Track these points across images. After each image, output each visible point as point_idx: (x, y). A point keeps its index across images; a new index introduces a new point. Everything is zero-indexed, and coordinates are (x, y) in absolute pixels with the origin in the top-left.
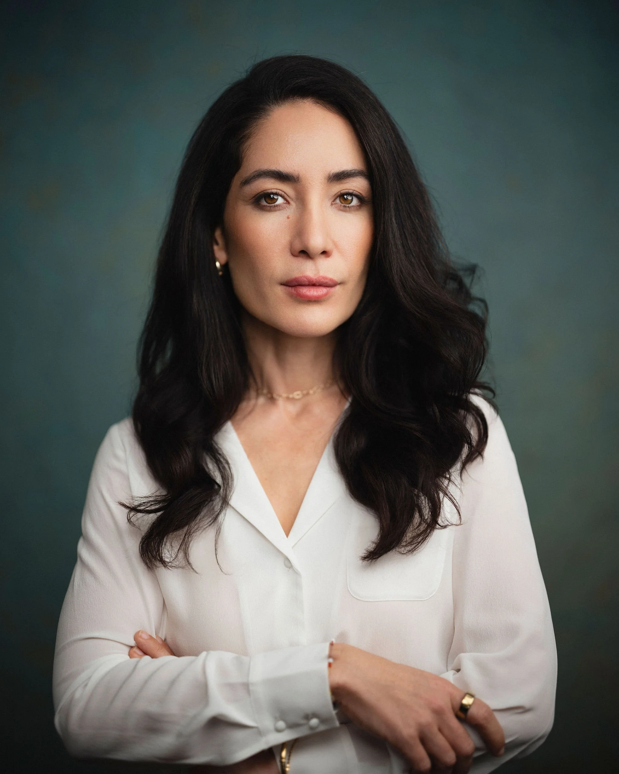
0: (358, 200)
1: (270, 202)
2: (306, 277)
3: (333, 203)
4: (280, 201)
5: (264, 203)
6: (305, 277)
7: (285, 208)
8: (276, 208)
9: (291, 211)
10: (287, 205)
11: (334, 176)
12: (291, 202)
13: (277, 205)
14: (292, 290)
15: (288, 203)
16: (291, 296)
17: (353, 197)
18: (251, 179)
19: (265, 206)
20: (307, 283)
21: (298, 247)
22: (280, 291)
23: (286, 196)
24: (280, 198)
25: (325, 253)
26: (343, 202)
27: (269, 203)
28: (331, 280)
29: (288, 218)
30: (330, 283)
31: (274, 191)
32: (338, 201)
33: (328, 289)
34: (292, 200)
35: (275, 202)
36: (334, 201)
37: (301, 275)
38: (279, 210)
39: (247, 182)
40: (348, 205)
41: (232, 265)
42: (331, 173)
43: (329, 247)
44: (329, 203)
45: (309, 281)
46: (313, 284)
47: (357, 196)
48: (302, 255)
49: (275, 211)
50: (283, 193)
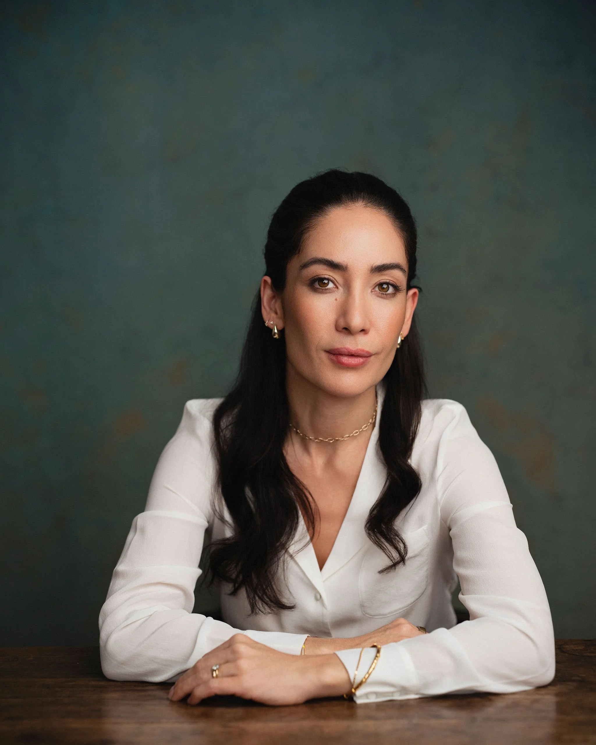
0: (393, 289)
1: (322, 285)
2: (347, 349)
3: (373, 290)
4: (331, 285)
5: (317, 285)
6: (345, 348)
7: (334, 292)
8: (327, 290)
9: (339, 294)
10: (336, 289)
11: (376, 268)
12: (340, 287)
13: (328, 289)
14: (334, 358)
15: (337, 288)
16: (332, 361)
17: (390, 286)
18: (308, 264)
19: (318, 288)
20: (347, 353)
21: (342, 324)
22: (324, 356)
23: (335, 282)
24: (330, 283)
25: (364, 331)
26: (381, 290)
27: (322, 287)
28: (367, 352)
29: (336, 300)
30: (366, 354)
31: (326, 276)
32: (377, 289)
33: (365, 359)
34: (341, 286)
35: (327, 286)
36: (373, 289)
37: (342, 347)
38: (329, 293)
39: (305, 266)
40: (385, 293)
41: (287, 332)
42: (374, 266)
43: (366, 327)
44: (370, 291)
45: (349, 352)
46: (352, 355)
47: (393, 285)
48: (344, 330)
49: (326, 293)
50: (333, 279)
